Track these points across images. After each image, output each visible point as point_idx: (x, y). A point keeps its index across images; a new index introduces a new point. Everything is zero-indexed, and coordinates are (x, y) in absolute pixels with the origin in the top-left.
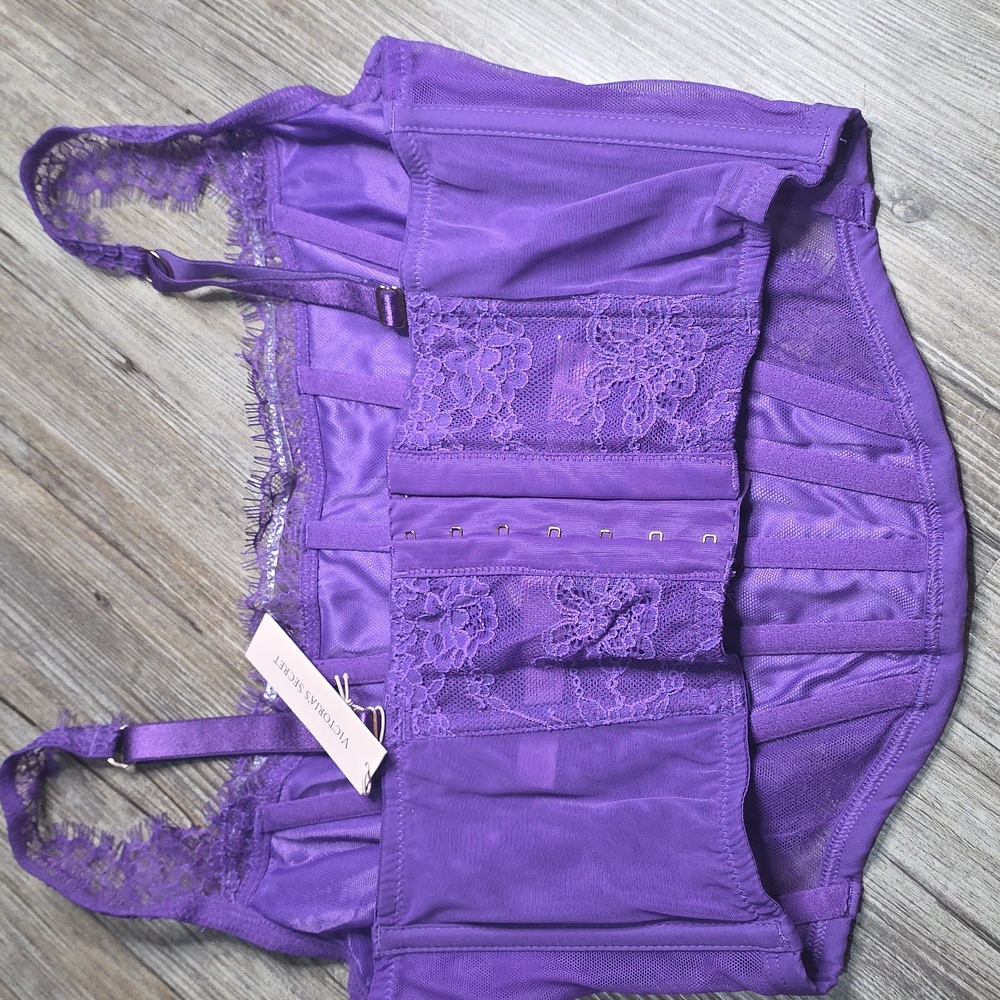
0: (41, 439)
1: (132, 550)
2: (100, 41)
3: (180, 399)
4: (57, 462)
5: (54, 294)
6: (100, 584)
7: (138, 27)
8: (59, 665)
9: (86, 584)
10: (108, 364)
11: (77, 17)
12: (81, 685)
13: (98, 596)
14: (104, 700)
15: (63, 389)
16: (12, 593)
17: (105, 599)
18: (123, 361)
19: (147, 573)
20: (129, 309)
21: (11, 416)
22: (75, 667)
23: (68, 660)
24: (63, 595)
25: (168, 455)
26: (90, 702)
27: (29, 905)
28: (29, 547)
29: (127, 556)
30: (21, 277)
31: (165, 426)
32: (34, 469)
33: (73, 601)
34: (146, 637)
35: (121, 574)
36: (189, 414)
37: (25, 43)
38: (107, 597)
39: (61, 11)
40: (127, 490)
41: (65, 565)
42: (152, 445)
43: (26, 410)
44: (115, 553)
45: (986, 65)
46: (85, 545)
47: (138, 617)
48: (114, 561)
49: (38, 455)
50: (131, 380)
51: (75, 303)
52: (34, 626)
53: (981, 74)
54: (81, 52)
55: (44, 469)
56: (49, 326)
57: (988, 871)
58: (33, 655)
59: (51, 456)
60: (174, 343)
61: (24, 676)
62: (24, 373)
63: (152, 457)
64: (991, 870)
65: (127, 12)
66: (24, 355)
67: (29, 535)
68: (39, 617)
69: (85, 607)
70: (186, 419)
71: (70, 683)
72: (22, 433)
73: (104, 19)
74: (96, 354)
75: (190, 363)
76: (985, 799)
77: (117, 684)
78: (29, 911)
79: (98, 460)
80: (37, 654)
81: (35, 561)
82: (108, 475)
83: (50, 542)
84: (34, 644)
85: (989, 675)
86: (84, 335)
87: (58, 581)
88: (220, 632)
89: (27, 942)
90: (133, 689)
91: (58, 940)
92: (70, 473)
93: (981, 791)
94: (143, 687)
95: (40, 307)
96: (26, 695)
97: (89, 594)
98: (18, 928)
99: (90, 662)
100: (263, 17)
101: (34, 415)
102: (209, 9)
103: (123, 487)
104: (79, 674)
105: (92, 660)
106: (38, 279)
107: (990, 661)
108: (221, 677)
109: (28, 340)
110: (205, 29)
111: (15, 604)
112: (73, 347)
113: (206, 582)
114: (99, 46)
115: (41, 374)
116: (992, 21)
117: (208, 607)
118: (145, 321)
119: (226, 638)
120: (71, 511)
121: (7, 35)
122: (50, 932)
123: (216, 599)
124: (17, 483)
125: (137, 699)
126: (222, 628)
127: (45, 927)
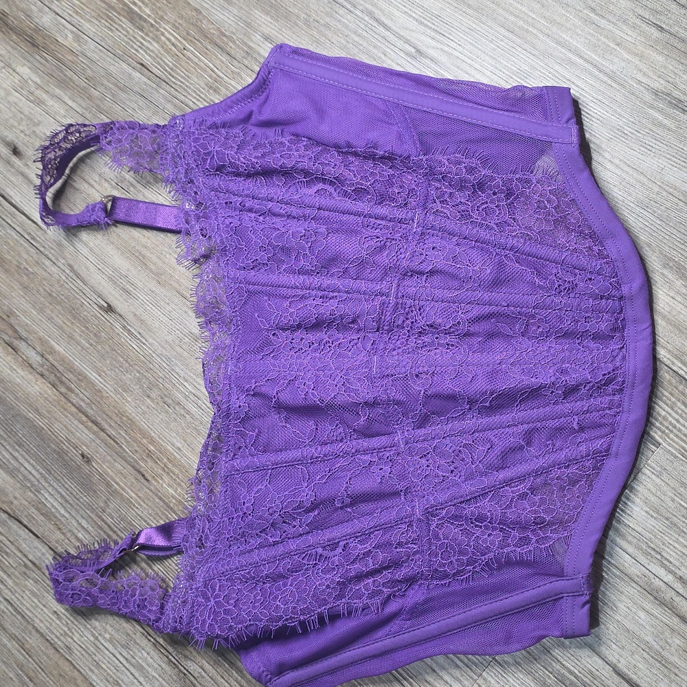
0: (51, 353)
1: (107, 427)
2: (98, 102)
3: (141, 331)
4: (61, 369)
5: (63, 261)
6: (85, 448)
7: (123, 95)
8: (56, 499)
9: (76, 447)
10: (95, 306)
11: (85, 87)
12: (69, 513)
13: (83, 456)
14: (84, 523)
15: (66, 321)
16: (28, 452)
17: (88, 458)
18: (106, 305)
19: (115, 441)
20: (111, 273)
21: (32, 338)
22: (67, 501)
23: (62, 496)
24: (61, 454)
25: (132, 366)
26: (75, 524)
27: (30, 656)
28: (40, 423)
29: (103, 430)
30: (42, 249)
31: (131, 348)
32: (46, 373)
33: (67, 458)
34: (113, 483)
35: (98, 441)
36: (146, 341)
37: (50, 102)
38: (89, 456)
39: (74, 83)
40: (105, 388)
41: (63, 434)
42: (121, 359)
43: (41, 334)
44: (95, 428)
45: (652, 142)
46: (76, 422)
47: (109, 470)
48: (94, 433)
49: (48, 364)
50: (110, 318)
51: (76, 267)
52: (41, 474)
53: (649, 147)
54: (86, 109)
55: (52, 373)
56: (59, 282)
57: (646, 651)
58: (38, 492)
59: (56, 364)
60: (138, 295)
61: (33, 506)
62: (41, 311)
63: (121, 367)
64: (647, 651)
65: (116, 85)
66: (42, 299)
67: (40, 414)
68: (45, 468)
69: (75, 462)
70: (144, 344)
71: (62, 511)
72: (39, 349)
73: (102, 89)
74: (88, 300)
75: (148, 308)
76: (645, 605)
77: (92, 513)
78: (30, 659)
79: (86, 368)
80: (42, 492)
81: (44, 432)
82: (93, 378)
83: (53, 419)
84: (40, 485)
85: (648, 525)
86: (81, 288)
87: (57, 445)
88: (160, 481)
89: (28, 680)
90: (103, 517)
91: (48, 679)
92: (68, 375)
93: (642, 600)
94: (110, 515)
95: (53, 269)
96: (33, 518)
97: (78, 454)
98: (22, 671)
99: (76, 498)
100: (202, 93)
101: (47, 337)
102: (168, 86)
103: (102, 386)
104: (69, 506)
105: (77, 497)
106: (52, 251)
107: (649, 517)
108: (160, 510)
109: (45, 290)
110: (165, 98)
111: (29, 459)
112: (74, 295)
113: (153, 448)
114: (98, 106)
115: (52, 312)
116: (656, 115)
117: (154, 465)
118: (120, 280)
119: (164, 485)
120: (68, 400)
121: (40, 97)
122: (43, 674)
123: (159, 460)
124: (34, 381)
125: (106, 523)
126: (162, 479)
127: (40, 670)
